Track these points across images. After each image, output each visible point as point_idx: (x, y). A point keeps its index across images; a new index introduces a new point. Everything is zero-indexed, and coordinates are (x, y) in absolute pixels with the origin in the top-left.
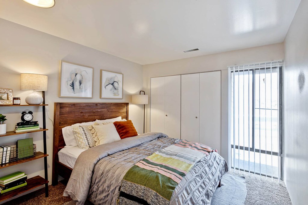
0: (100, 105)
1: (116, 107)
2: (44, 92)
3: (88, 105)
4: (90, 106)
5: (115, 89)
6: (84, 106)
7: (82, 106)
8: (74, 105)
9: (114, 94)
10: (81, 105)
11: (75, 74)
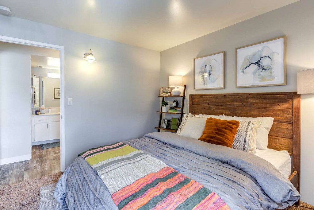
0: (230, 97)
1: (261, 100)
2: (185, 86)
3: (215, 97)
4: (216, 98)
5: (263, 69)
6: (210, 98)
7: (208, 98)
8: (202, 96)
9: (261, 78)
10: (208, 96)
11: (205, 66)
